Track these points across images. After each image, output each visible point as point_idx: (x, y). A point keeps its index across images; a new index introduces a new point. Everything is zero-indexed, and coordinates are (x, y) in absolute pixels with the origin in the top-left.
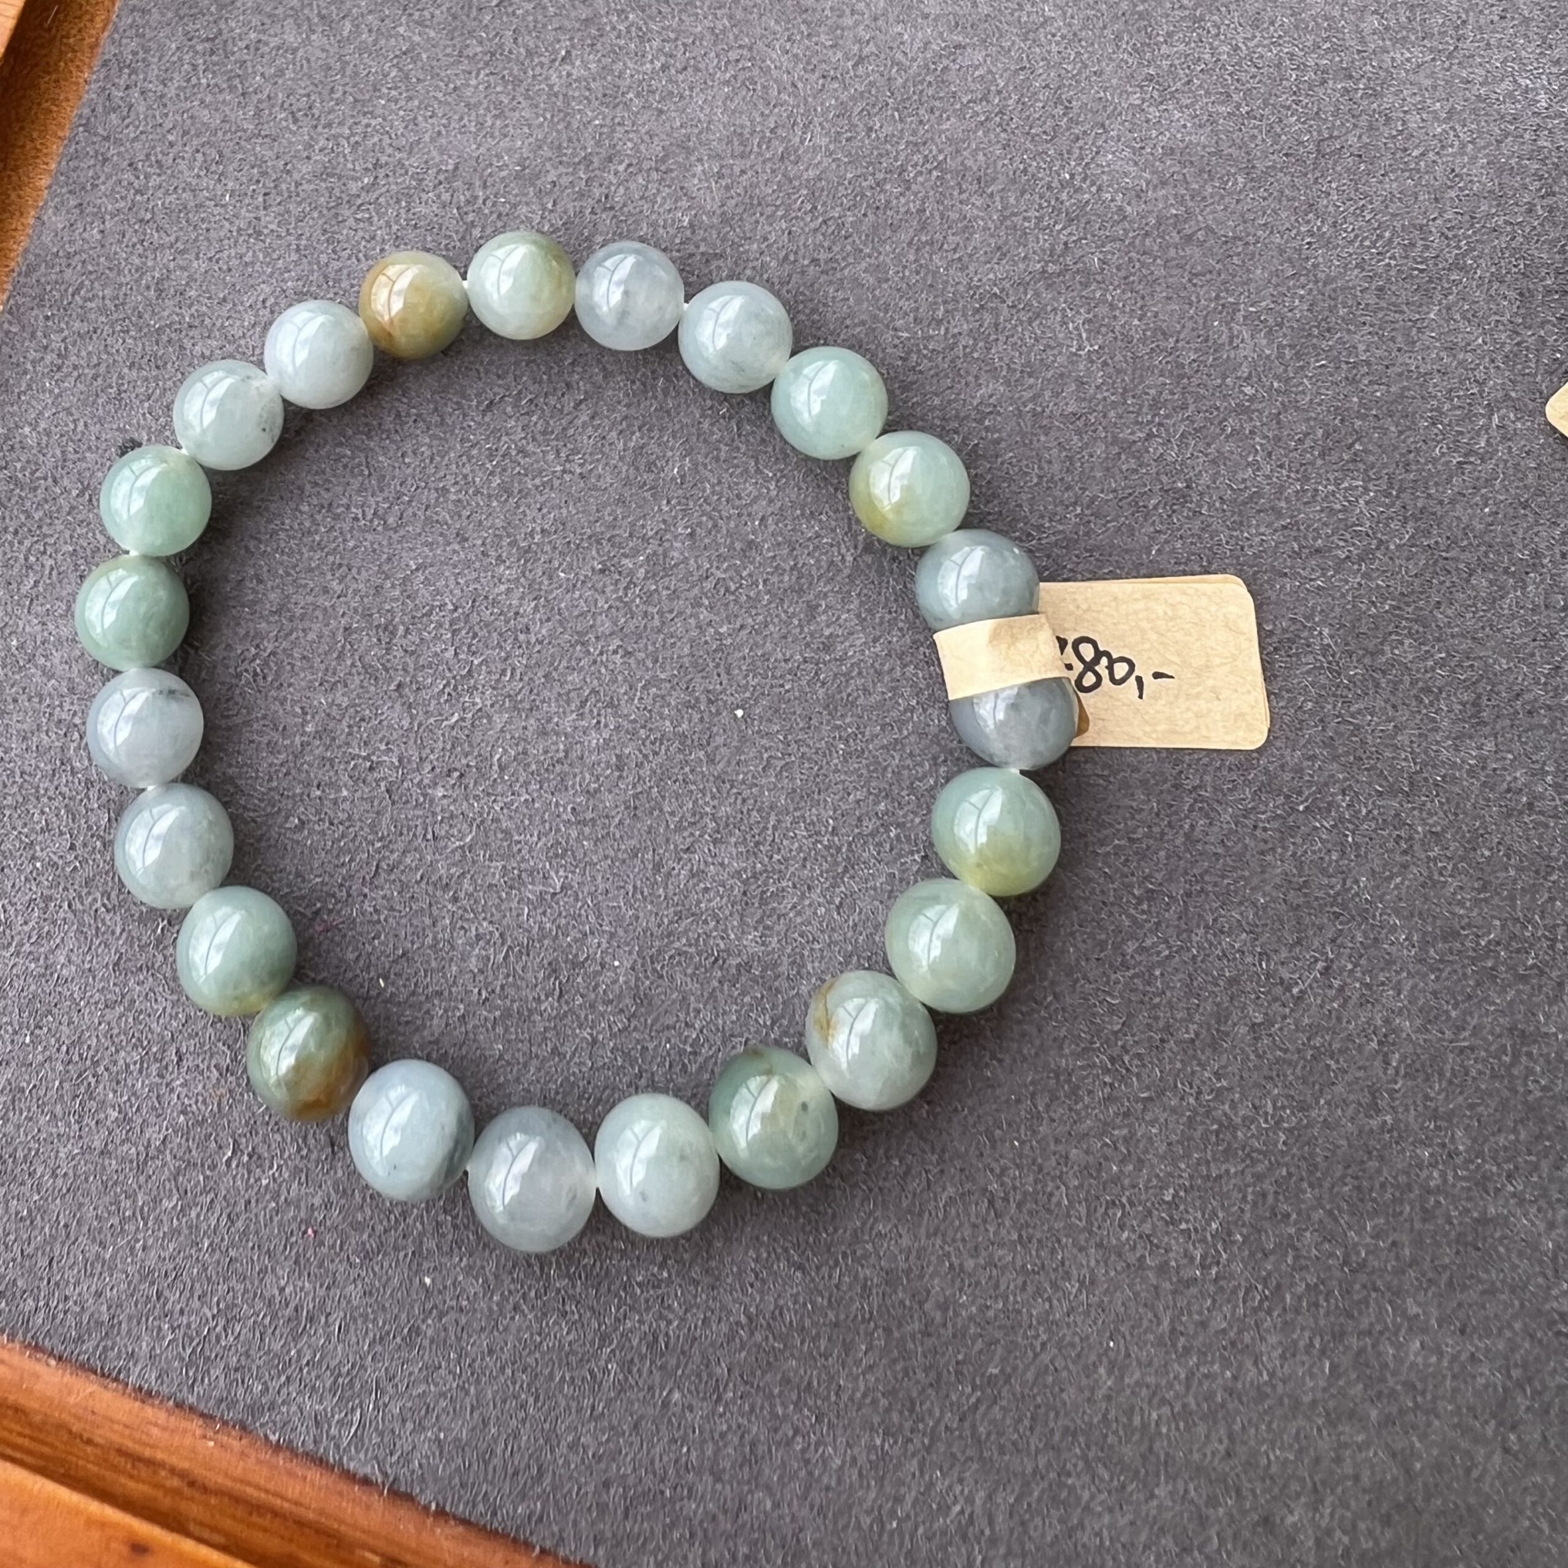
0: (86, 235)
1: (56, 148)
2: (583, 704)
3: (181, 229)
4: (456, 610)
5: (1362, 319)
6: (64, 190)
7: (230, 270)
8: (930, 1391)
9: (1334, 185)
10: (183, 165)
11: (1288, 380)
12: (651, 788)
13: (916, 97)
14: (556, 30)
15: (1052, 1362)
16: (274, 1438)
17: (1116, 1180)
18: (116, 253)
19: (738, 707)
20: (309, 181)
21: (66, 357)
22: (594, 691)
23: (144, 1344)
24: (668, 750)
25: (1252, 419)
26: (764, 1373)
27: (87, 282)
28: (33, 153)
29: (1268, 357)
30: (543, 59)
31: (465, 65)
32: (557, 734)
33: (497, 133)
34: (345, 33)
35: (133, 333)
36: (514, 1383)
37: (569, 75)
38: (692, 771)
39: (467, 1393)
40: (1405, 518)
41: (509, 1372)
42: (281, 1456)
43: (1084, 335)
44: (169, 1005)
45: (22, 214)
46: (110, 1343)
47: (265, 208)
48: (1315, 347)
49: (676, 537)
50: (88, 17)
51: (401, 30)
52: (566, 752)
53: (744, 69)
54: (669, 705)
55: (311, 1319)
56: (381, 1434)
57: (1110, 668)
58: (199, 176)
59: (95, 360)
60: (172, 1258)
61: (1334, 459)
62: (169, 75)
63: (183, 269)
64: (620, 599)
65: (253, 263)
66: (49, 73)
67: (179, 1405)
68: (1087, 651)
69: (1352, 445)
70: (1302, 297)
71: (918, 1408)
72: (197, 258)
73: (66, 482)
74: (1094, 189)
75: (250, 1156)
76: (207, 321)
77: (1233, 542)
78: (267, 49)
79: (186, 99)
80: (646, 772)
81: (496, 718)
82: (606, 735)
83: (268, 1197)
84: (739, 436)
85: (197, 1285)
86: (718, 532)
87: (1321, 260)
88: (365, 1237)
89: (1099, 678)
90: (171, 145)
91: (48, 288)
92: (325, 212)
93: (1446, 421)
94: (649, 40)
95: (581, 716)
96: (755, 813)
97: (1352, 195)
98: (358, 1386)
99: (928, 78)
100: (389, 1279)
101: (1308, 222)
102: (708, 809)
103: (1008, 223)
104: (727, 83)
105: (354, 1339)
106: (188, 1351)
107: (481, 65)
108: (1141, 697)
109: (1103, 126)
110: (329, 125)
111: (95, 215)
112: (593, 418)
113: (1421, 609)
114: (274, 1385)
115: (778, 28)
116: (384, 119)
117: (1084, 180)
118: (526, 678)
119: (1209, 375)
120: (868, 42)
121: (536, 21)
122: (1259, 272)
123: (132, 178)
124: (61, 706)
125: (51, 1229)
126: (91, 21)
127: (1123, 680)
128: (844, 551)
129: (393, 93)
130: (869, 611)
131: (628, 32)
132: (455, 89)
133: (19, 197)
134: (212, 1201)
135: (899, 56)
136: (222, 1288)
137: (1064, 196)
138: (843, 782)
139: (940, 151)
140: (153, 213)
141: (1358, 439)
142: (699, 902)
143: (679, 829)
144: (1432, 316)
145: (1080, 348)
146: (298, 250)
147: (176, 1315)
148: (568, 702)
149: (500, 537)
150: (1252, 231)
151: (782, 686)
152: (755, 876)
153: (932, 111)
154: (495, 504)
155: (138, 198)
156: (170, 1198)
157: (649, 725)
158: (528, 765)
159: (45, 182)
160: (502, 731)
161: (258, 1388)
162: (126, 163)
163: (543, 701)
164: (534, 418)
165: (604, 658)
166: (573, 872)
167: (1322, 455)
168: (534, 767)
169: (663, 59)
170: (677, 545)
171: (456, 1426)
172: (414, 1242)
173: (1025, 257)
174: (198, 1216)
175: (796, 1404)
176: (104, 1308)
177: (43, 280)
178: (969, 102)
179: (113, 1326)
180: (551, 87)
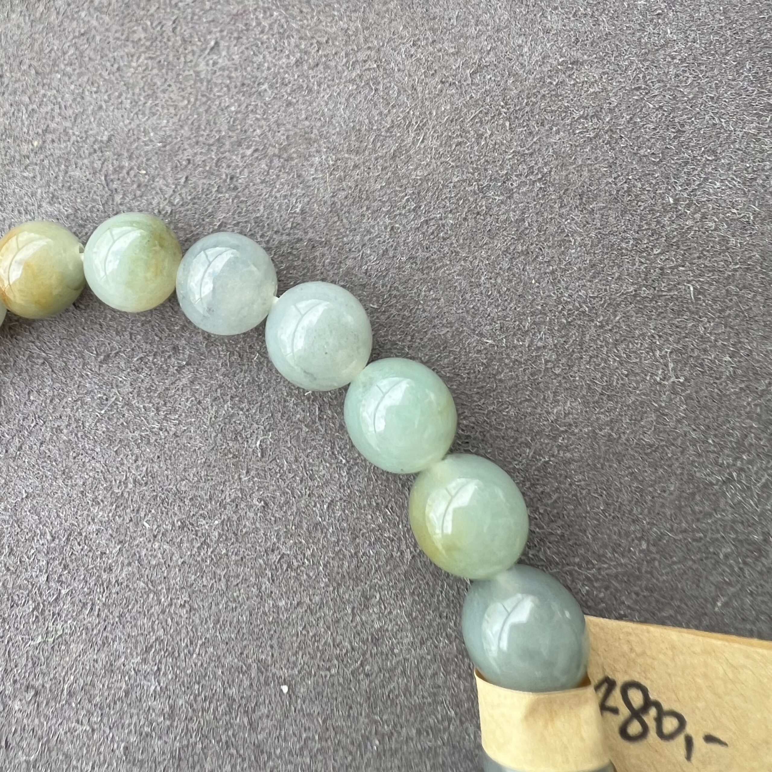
2: (148, 649)
12: (196, 743)
13: (527, 109)
14: (209, 22)
19: (285, 683)
22: (159, 639)
24: (216, 709)
30: (195, 48)
31: (130, 49)
33: (147, 112)
34: (38, 15)
37: (215, 64)
38: (234, 735)
43: (671, 365)
49: (250, 507)
51: (83, 14)
53: (369, 69)
57: (659, 721)
64: (193, 556)
68: (637, 698)
74: (698, 216)
82: (163, 684)
84: (320, 419)
86: (290, 508)
89: (645, 729)
94: (288, 37)
99: (542, 91)
103: (606, 242)
104: (352, 81)
108: (688, 757)
109: (714, 152)
115: (405, 33)
116: (58, 91)
117: (688, 206)
120: (488, 53)
121: (194, 14)
127: (671, 737)
129: (69, 69)
130: (420, 611)
131: (271, 28)
132: (118, 69)
135: (517, 68)
137: (666, 220)
139: (546, 164)
145: (664, 379)
148: (135, 645)
153: (542, 125)
154: (98, 449)
157: (203, 682)
158: (94, 697)
163: (114, 640)
165: (172, 610)
169: (298, 55)
170: (251, 515)
173: (619, 278)
178: (581, 117)
180: (198, 73)
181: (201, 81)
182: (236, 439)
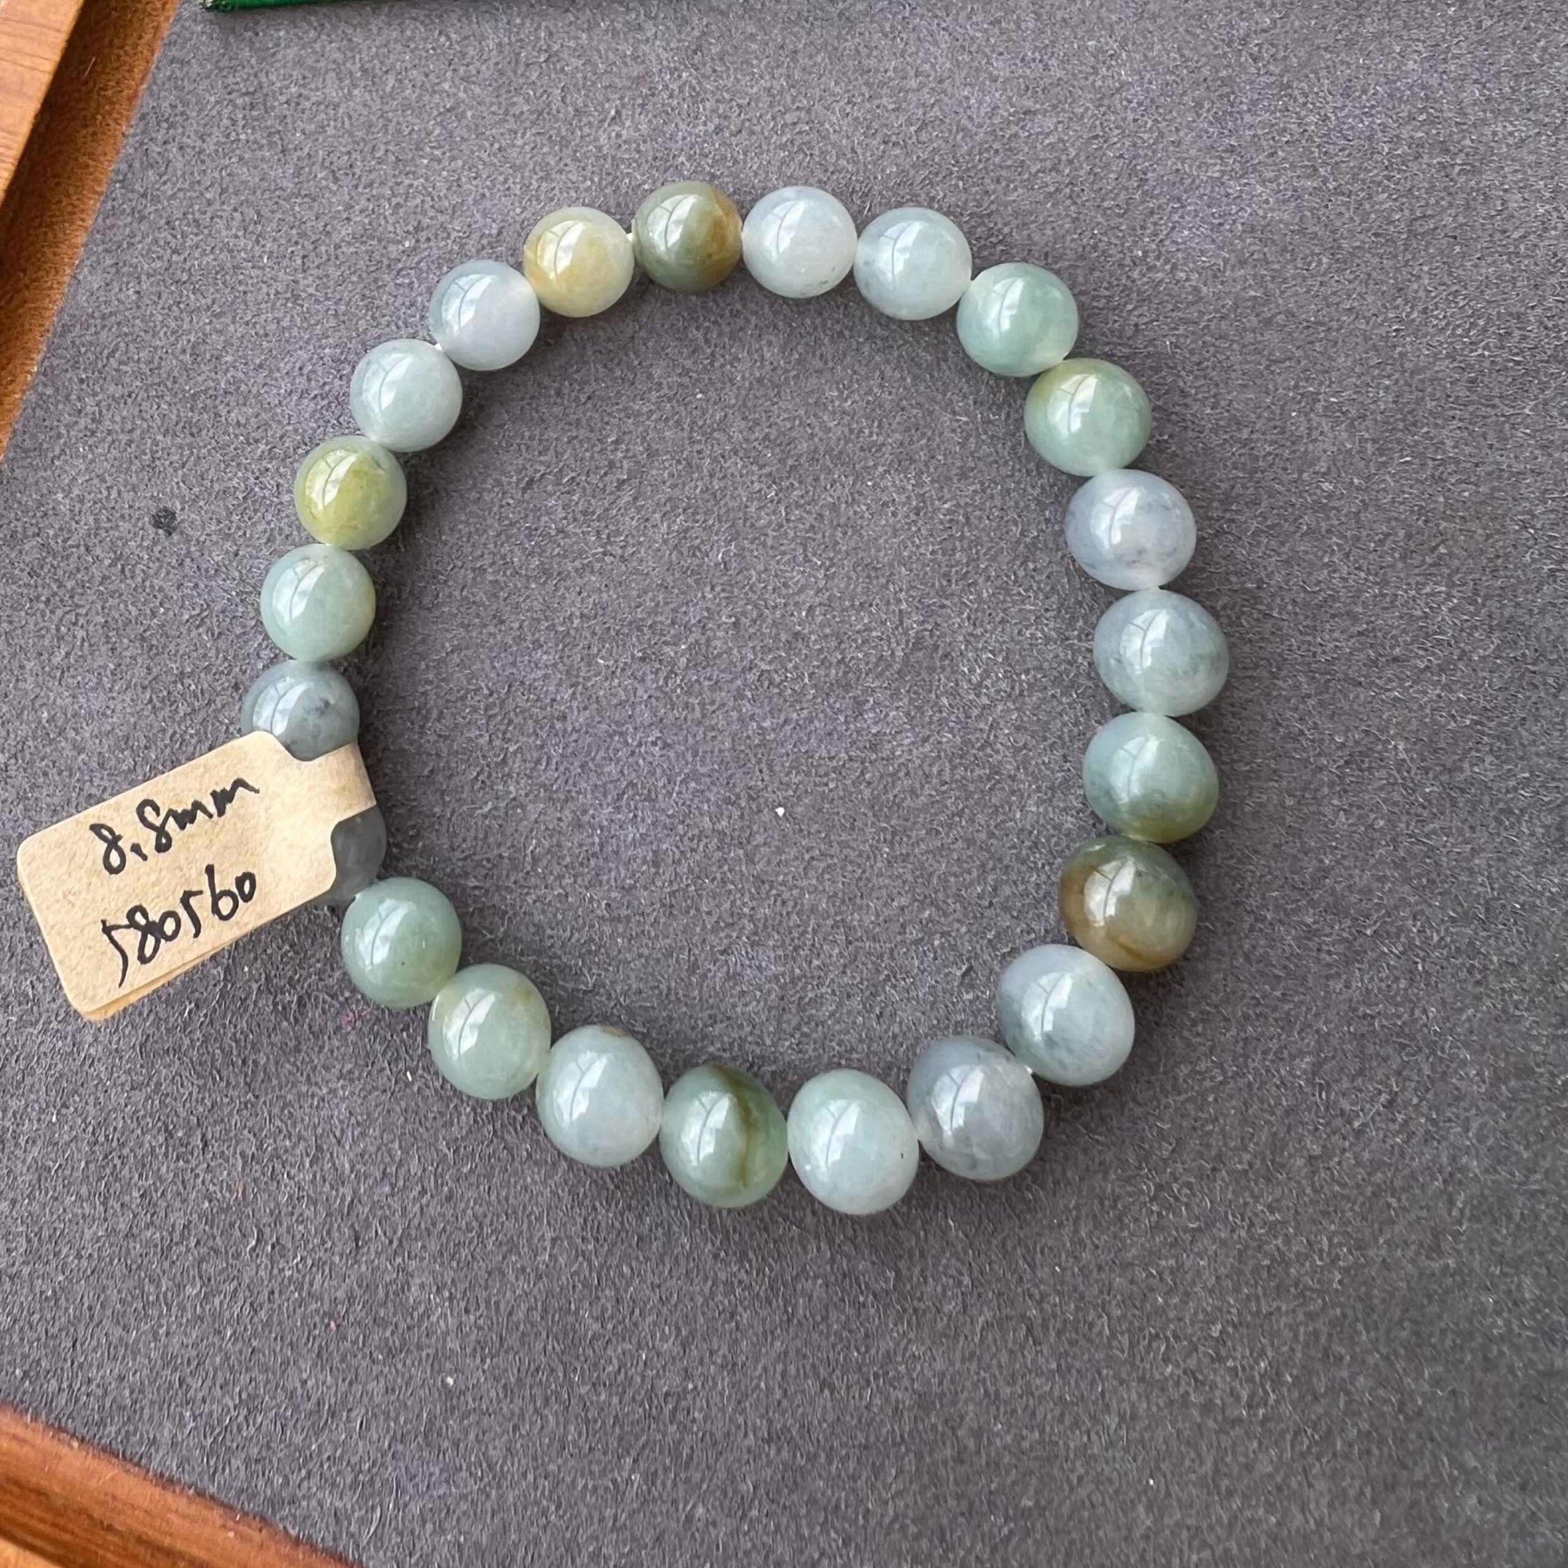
0: (122, 296)
1: (93, 204)
2: (620, 796)
3: (218, 291)
4: (491, 695)
5: (1451, 413)
6: (100, 249)
7: (267, 335)
8: (961, 1520)
9: (1426, 268)
10: (220, 224)
11: (1368, 478)
12: (687, 886)
13: (981, 166)
14: (606, 88)
15: (1089, 1497)
16: (293, 1533)
17: (1160, 1312)
18: (152, 315)
19: (780, 805)
20: (349, 244)
21: (100, 422)
22: (631, 784)
23: (166, 1432)
24: (706, 846)
25: (1329, 518)
26: (791, 1491)
27: (122, 345)
28: (70, 209)
29: (1349, 451)
30: (591, 119)
31: (511, 124)
32: (593, 828)
33: (542, 197)
34: (388, 89)
35: (168, 399)
36: (536, 1488)
37: (619, 136)
38: (730, 870)
39: (488, 1496)
40: (1490, 627)
41: (530, 1477)
42: (301, 1549)
44: (195, 1090)
45: (57, 272)
46: (132, 1428)
47: (304, 271)
48: (1399, 441)
49: (719, 626)
50: (126, 68)
51: (446, 86)
52: (601, 845)
53: (800, 133)
54: (708, 800)
55: (332, 1414)
56: (401, 1534)
58: (236, 237)
59: (129, 426)
60: (195, 1345)
61: (1416, 562)
62: (208, 130)
63: (220, 332)
64: (659, 688)
65: (289, 328)
66: (86, 126)
67: (201, 1494)
69: (1436, 547)
70: (1387, 388)
71: (948, 1537)
72: (233, 322)
73: (98, 551)
74: (1168, 267)
75: (273, 1247)
76: (243, 387)
77: (1305, 647)
78: (307, 104)
79: (225, 155)
80: (683, 869)
81: (530, 807)
82: (642, 830)
83: (292, 1288)
84: (788, 521)
85: (220, 1374)
86: (764, 621)
87: (1409, 348)
88: (388, 1334)
90: (209, 203)
91: (83, 350)
92: (364, 275)
93: (1539, 526)
94: (702, 101)
95: (618, 809)
96: (795, 917)
97: (1446, 279)
98: (378, 1485)
99: (995, 146)
100: (411, 1378)
101: (1397, 307)
102: (746, 910)
104: (782, 147)
105: (375, 1437)
106: (210, 1440)
107: (528, 124)
109: (1179, 199)
110: (370, 185)
111: (130, 275)
112: (635, 499)
113: (1504, 725)
114: (295, 1479)
115: (837, 90)
116: (427, 180)
117: (1158, 258)
118: (562, 769)
119: (1285, 469)
120: (933, 106)
121: (585, 78)
122: (1341, 360)
123: (170, 238)
124: (91, 781)
125: (75, 1310)
126: (130, 71)
128: (894, 645)
129: (437, 152)
130: (919, 709)
131: (681, 91)
132: (500, 149)
133: (55, 254)
134: (236, 1290)
135: (965, 122)
136: (244, 1378)
137: (1135, 274)
138: (887, 887)
139: (1006, 225)
140: (190, 275)
141: (1442, 542)
142: (734, 1006)
143: (715, 930)
144: (1527, 411)
146: (336, 315)
147: (198, 1403)
148: (605, 795)
149: (539, 620)
150: (1335, 315)
151: (826, 785)
152: (793, 981)
153: (998, 181)
154: (533, 586)
155: (175, 258)
156: (193, 1285)
157: (688, 821)
158: (563, 858)
159: (81, 238)
160: (536, 821)
161: (278, 1480)
162: (163, 222)
163: (579, 793)
164: (575, 498)
165: (643, 749)
166: (606, 970)
167: (1403, 558)
168: (568, 859)
169: (716, 121)
170: (721, 634)
171: (476, 1530)
172: (438, 1339)
174: (221, 1303)
175: (823, 1525)
176: (127, 1392)
177: (78, 342)
178: (1039, 171)
179: (135, 1412)
180: (599, 149)
181: (605, 157)
182: (694, 555)
